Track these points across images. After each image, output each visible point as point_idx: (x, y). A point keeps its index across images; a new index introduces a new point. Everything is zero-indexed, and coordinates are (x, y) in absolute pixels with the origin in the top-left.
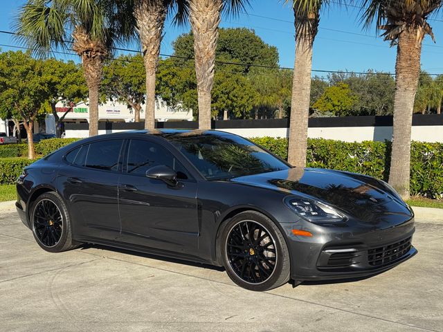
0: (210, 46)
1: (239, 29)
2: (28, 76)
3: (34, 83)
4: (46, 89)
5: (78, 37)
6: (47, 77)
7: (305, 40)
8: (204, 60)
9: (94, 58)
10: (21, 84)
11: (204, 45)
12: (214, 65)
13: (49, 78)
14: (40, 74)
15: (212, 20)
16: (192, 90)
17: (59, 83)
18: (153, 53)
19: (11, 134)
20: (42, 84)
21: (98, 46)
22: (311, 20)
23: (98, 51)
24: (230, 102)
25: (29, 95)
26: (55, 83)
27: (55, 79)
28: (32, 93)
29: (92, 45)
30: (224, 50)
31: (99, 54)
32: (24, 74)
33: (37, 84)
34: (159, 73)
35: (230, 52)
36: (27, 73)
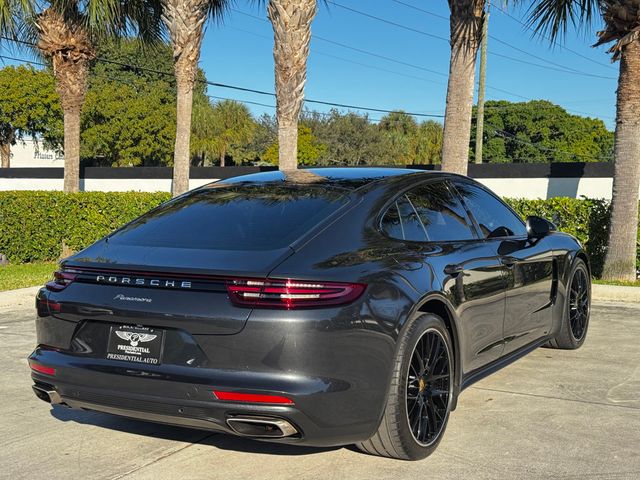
7: (469, 46)
8: (292, 73)
9: (75, 61)
18: (191, 58)
22: (477, 19)
23: (81, 51)
29: (73, 40)
30: (128, 68)
31: (85, 56)
35: (137, 71)
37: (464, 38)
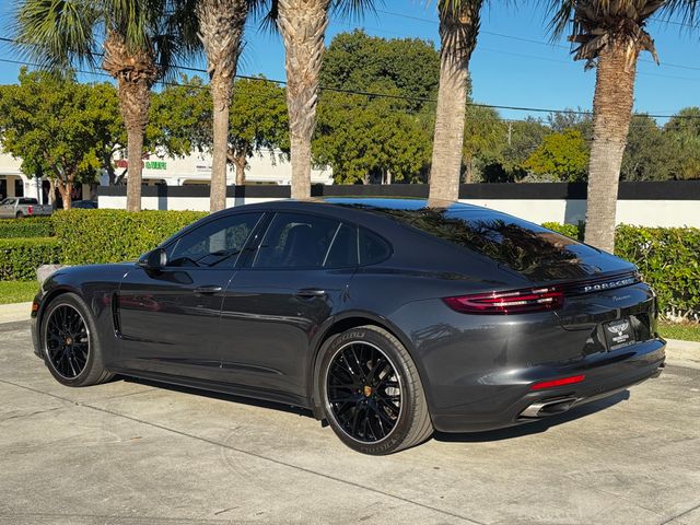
0: (310, 65)
1: (409, 40)
2: (62, 111)
3: (72, 121)
4: (92, 132)
5: (111, 48)
6: (91, 113)
7: (455, 56)
8: (301, 88)
9: (135, 81)
10: (53, 123)
11: (300, 63)
12: (315, 96)
13: (95, 113)
14: (82, 107)
15: (314, 23)
16: (326, 138)
17: (112, 122)
18: (225, 75)
19: (46, 200)
20: (85, 123)
21: (143, 63)
22: (465, 25)
23: (142, 71)
24: (385, 157)
25: (65, 140)
26: (106, 123)
27: (106, 115)
28: (69, 137)
29: (133, 60)
30: (385, 73)
31: (144, 75)
32: (56, 108)
33: (77, 124)
34: (274, 108)
35: (394, 77)
36: (61, 105)
37: (449, 47)
